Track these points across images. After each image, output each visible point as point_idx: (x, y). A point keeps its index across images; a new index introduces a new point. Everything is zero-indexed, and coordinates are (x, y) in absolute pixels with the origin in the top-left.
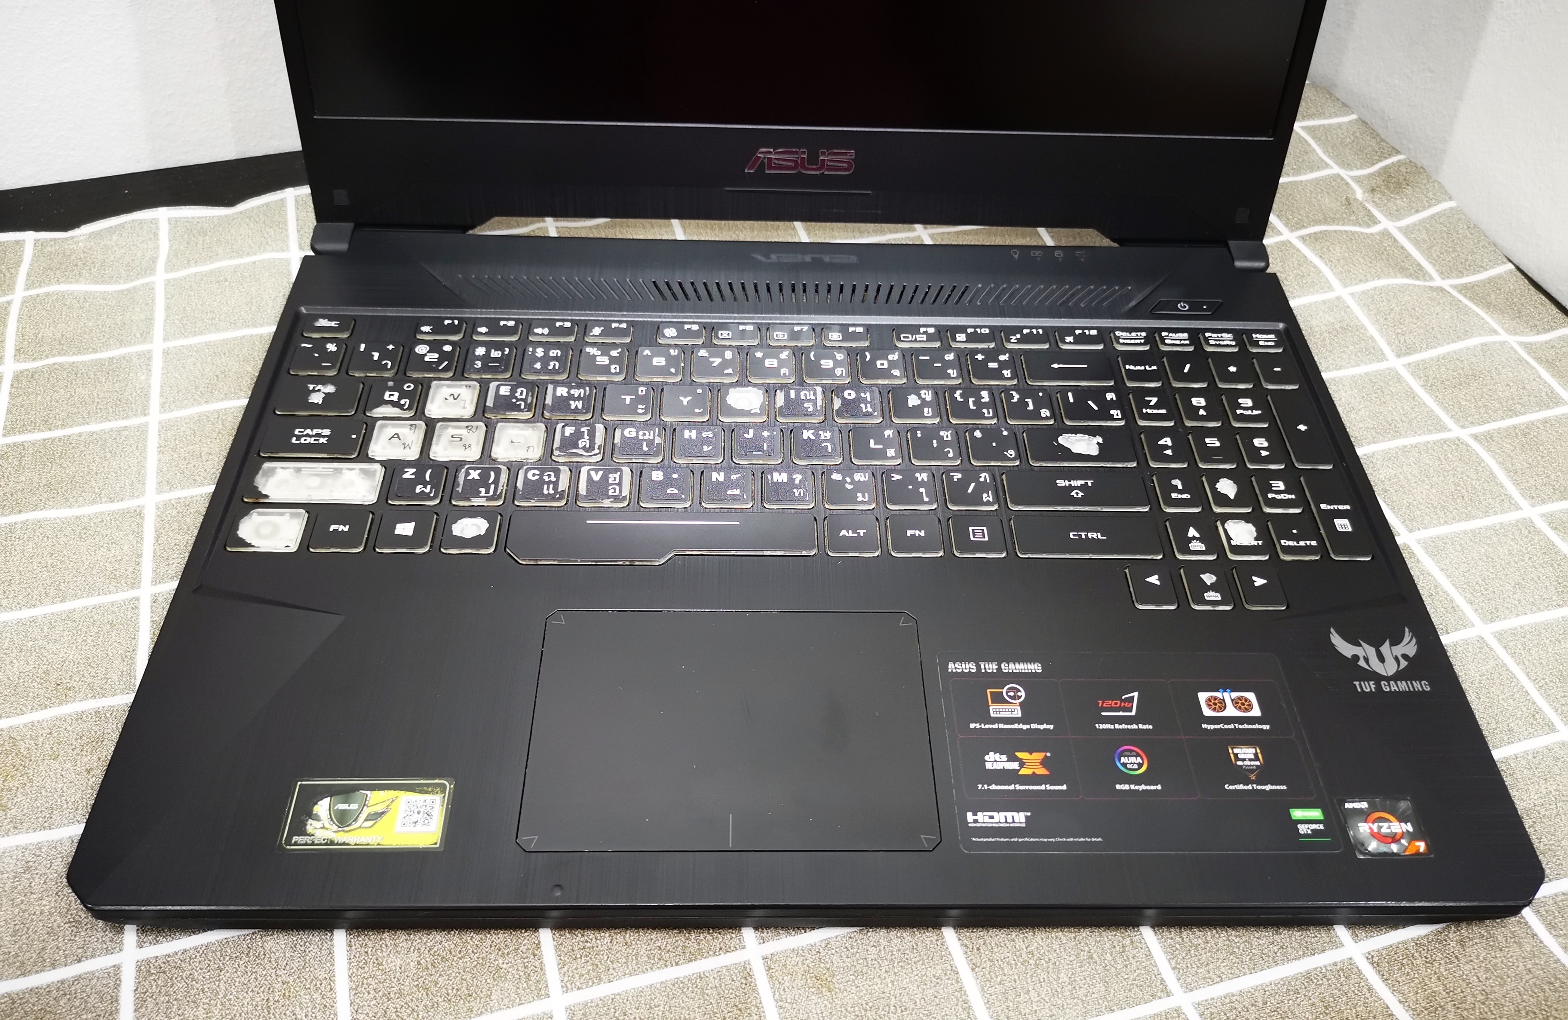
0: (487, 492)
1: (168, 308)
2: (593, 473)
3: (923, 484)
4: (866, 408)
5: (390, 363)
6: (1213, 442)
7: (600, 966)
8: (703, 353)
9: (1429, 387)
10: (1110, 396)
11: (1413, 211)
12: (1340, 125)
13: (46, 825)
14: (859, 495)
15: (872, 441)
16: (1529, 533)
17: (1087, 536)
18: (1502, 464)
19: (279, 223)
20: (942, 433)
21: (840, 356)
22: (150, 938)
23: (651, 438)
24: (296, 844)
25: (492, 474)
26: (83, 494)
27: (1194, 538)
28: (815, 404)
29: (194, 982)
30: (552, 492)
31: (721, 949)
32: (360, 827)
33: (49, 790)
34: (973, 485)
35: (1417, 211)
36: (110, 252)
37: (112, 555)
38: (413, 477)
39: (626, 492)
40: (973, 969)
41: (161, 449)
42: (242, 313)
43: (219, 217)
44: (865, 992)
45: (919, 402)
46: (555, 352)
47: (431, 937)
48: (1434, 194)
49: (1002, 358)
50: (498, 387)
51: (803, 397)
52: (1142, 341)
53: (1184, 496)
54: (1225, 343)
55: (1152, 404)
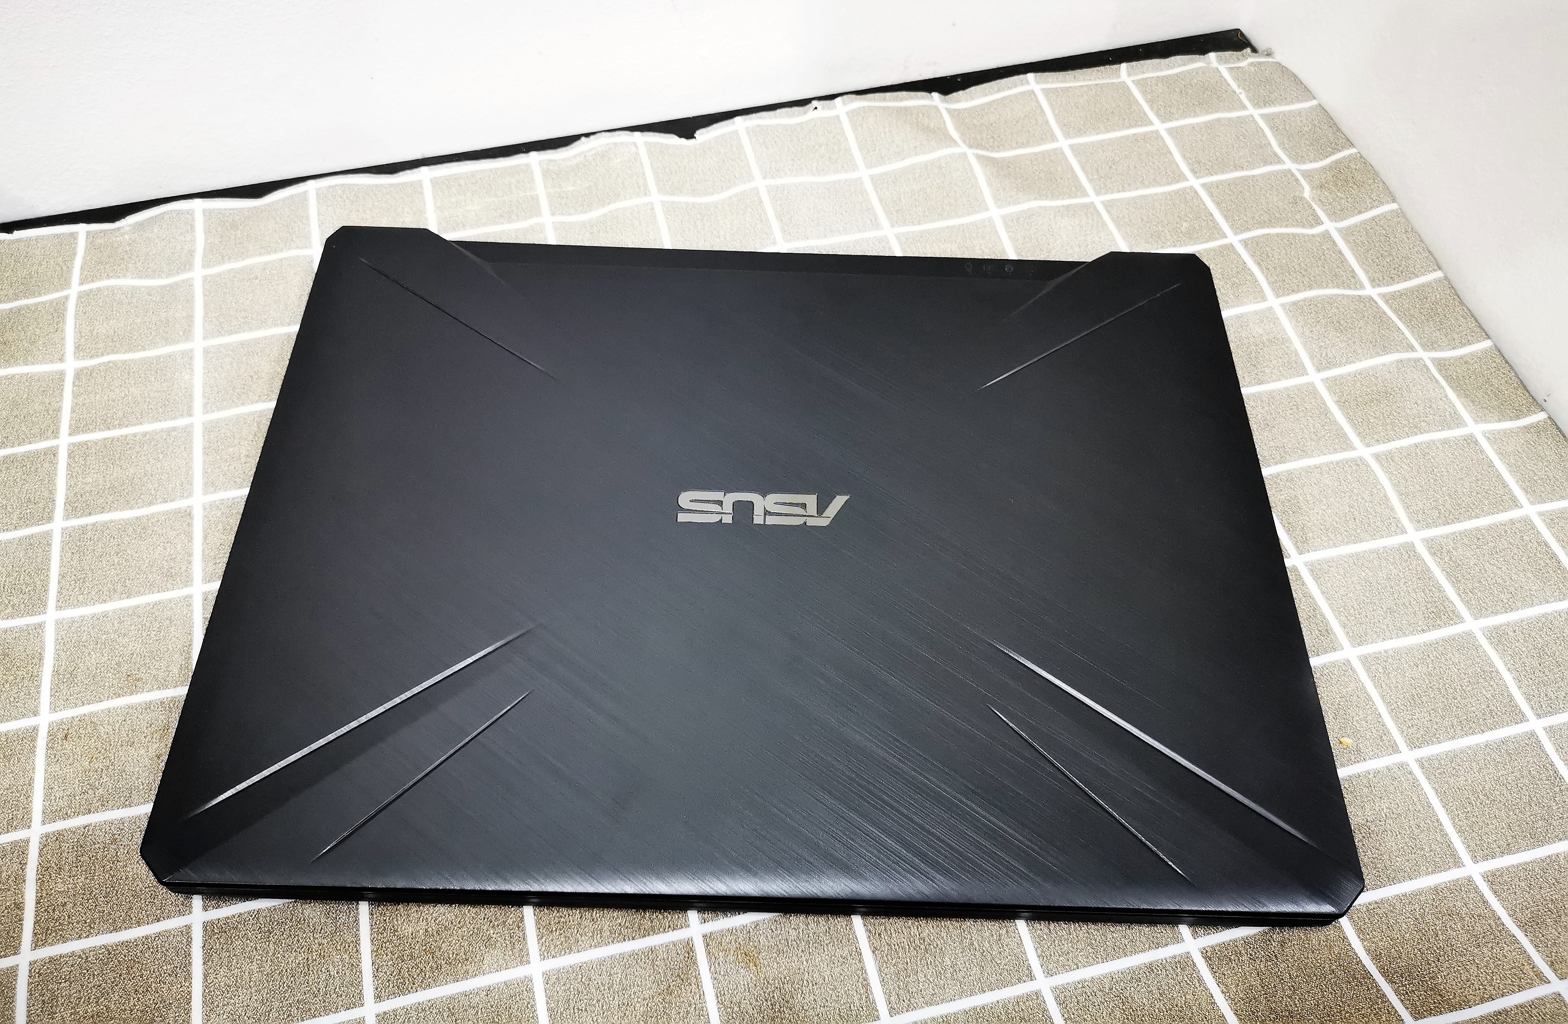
1: (206, 305)
7: (571, 938)
9: (1342, 404)
11: (1356, 211)
12: (1300, 112)
13: (127, 803)
16: (1409, 557)
18: (1396, 486)
19: (302, 217)
22: (213, 903)
26: (142, 496)
29: (248, 941)
31: (669, 926)
33: (128, 773)
35: (1360, 212)
36: (152, 245)
37: (168, 553)
40: (873, 952)
41: (206, 452)
42: (271, 311)
43: (249, 209)
44: (784, 967)
47: (437, 909)
48: (1378, 196)
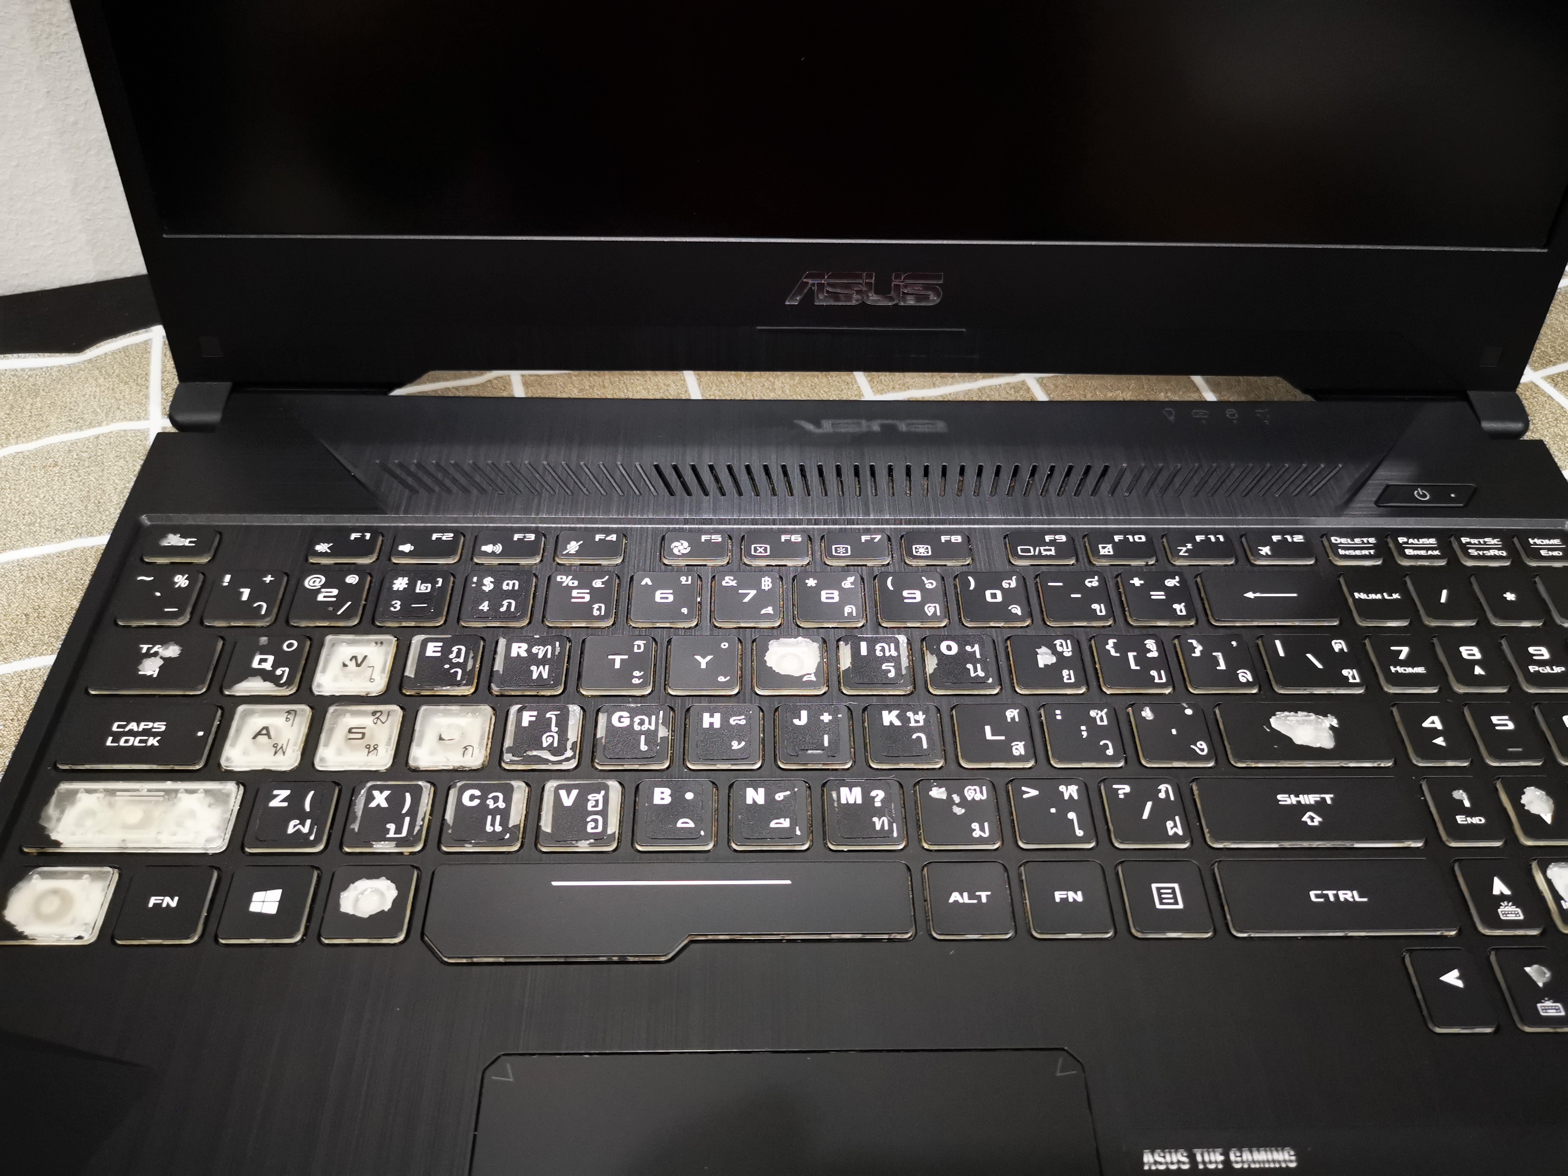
0: (398, 830)
2: (563, 793)
3: (1071, 804)
4: (975, 670)
5: (265, 605)
6: (1503, 723)
8: (729, 581)
10: (1338, 645)
14: (975, 826)
15: (988, 729)
17: (1336, 896)
19: (138, 376)
20: (1093, 713)
21: (930, 584)
23: (653, 728)
25: (408, 796)
27: (1502, 897)
28: (898, 667)
30: (498, 828)
34: (1149, 805)
38: (285, 804)
39: (613, 828)
43: (60, 369)
45: (1053, 660)
46: (511, 583)
49: (1170, 583)
50: (424, 645)
51: (879, 653)
52: (1372, 552)
53: (1476, 820)
54: (1492, 553)
55: (1402, 657)
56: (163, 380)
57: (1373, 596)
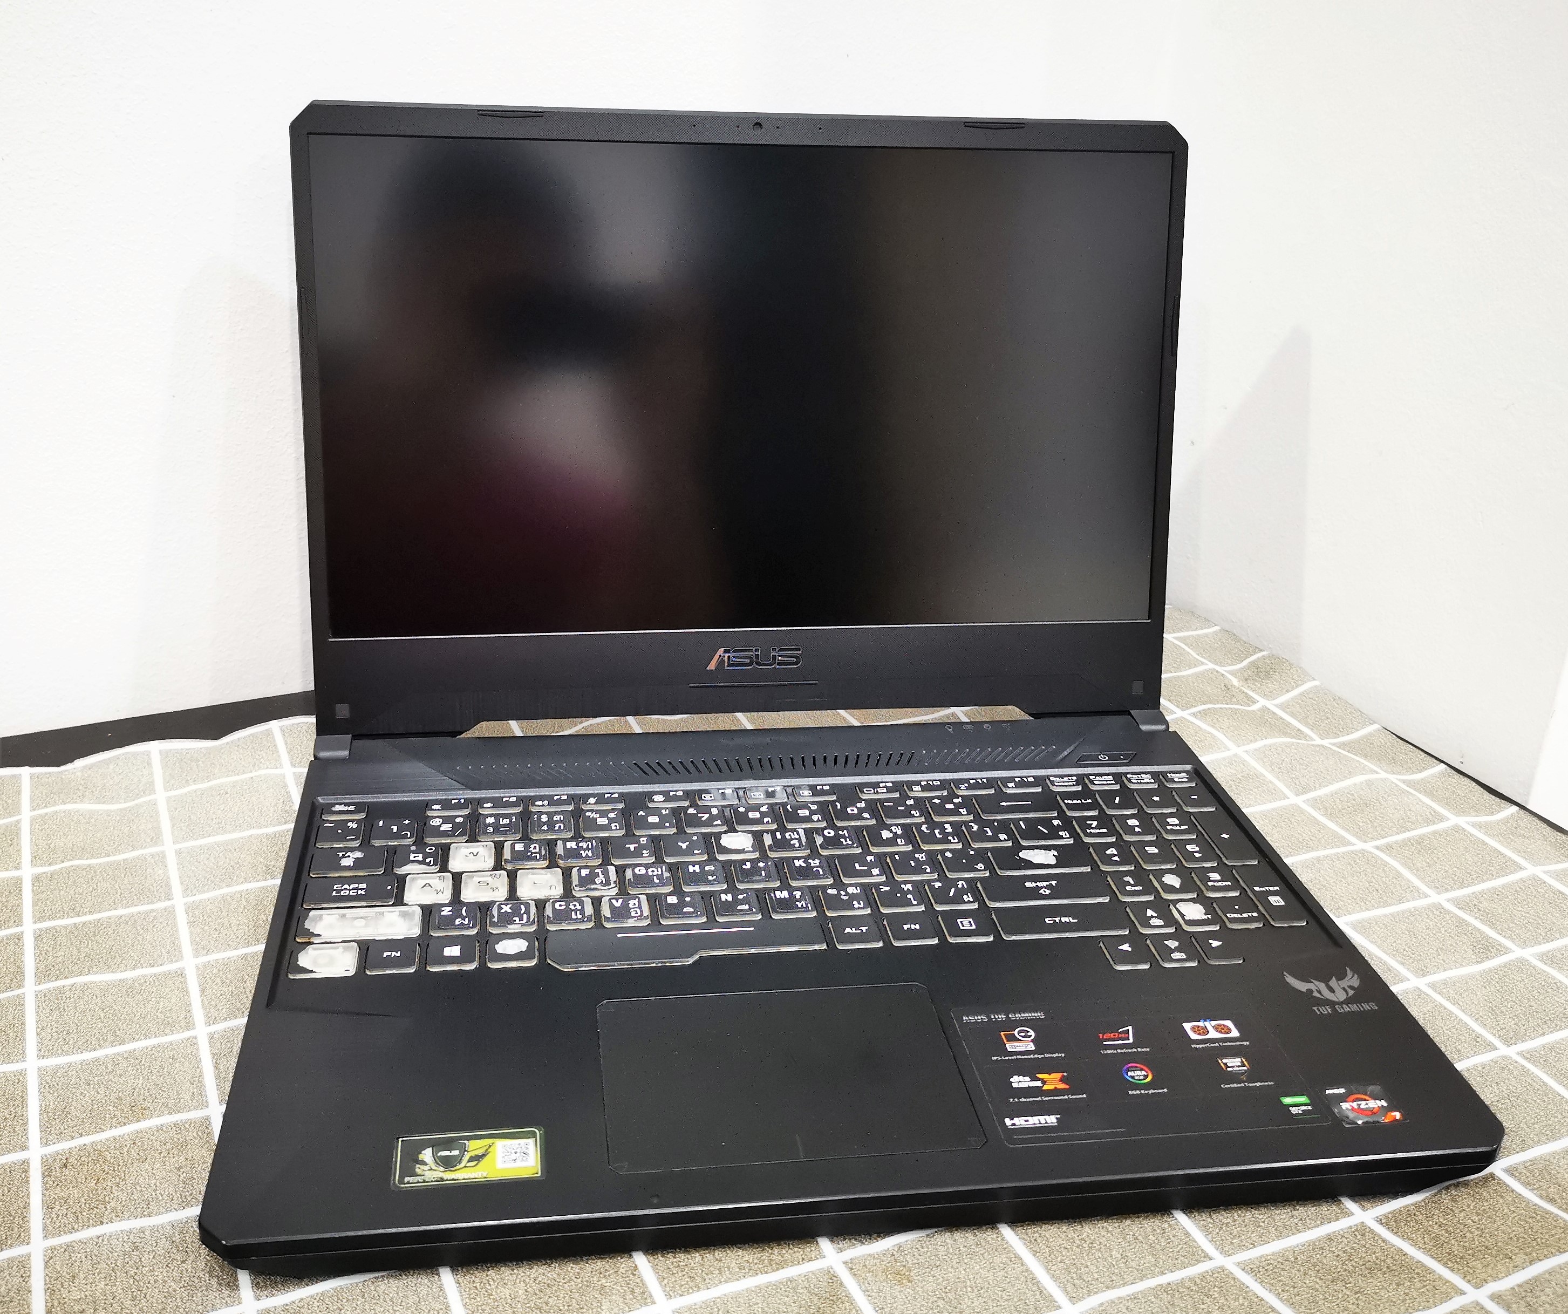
0: (521, 920)
1: (172, 818)
2: (614, 901)
3: (909, 892)
4: (846, 841)
5: (409, 834)
6: (1152, 850)
7: (696, 1278)
8: (691, 811)
9: (1330, 816)
10: (1056, 822)
11: (1284, 691)
12: (1206, 635)
13: (145, 1213)
14: (854, 903)
15: (857, 865)
16: (1441, 912)
17: (1060, 920)
18: (1405, 865)
20: (917, 856)
21: (814, 807)
22: (265, 1292)
23: (660, 873)
24: (408, 1183)
25: (522, 907)
26: (123, 962)
27: (1152, 917)
28: (799, 840)
30: (580, 917)
31: (803, 1259)
32: (465, 1167)
33: (143, 1186)
34: (953, 890)
35: (1288, 691)
36: (109, 778)
37: (161, 1006)
38: (451, 913)
39: (646, 912)
40: (1034, 1255)
41: (191, 924)
42: (246, 818)
43: (207, 748)
44: (941, 1279)
45: (891, 835)
46: (558, 817)
47: (533, 1271)
48: (1299, 676)
49: (956, 801)
50: (513, 846)
51: (788, 837)
52: (1075, 783)
53: (1137, 888)
54: (1145, 781)
55: (1093, 826)
56: (287, 748)
57: (1075, 802)
